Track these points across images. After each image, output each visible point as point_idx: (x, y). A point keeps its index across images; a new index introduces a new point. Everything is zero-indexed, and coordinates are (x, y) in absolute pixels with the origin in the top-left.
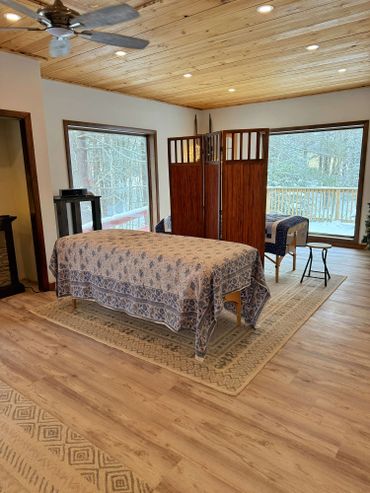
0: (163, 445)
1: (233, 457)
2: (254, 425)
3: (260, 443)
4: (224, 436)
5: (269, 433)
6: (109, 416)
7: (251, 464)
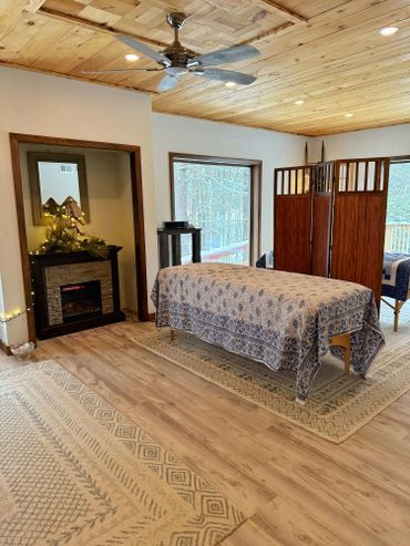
0: (259, 480)
1: (332, 503)
2: (357, 475)
3: (363, 493)
4: (324, 482)
5: (375, 486)
6: (204, 445)
7: (352, 513)
